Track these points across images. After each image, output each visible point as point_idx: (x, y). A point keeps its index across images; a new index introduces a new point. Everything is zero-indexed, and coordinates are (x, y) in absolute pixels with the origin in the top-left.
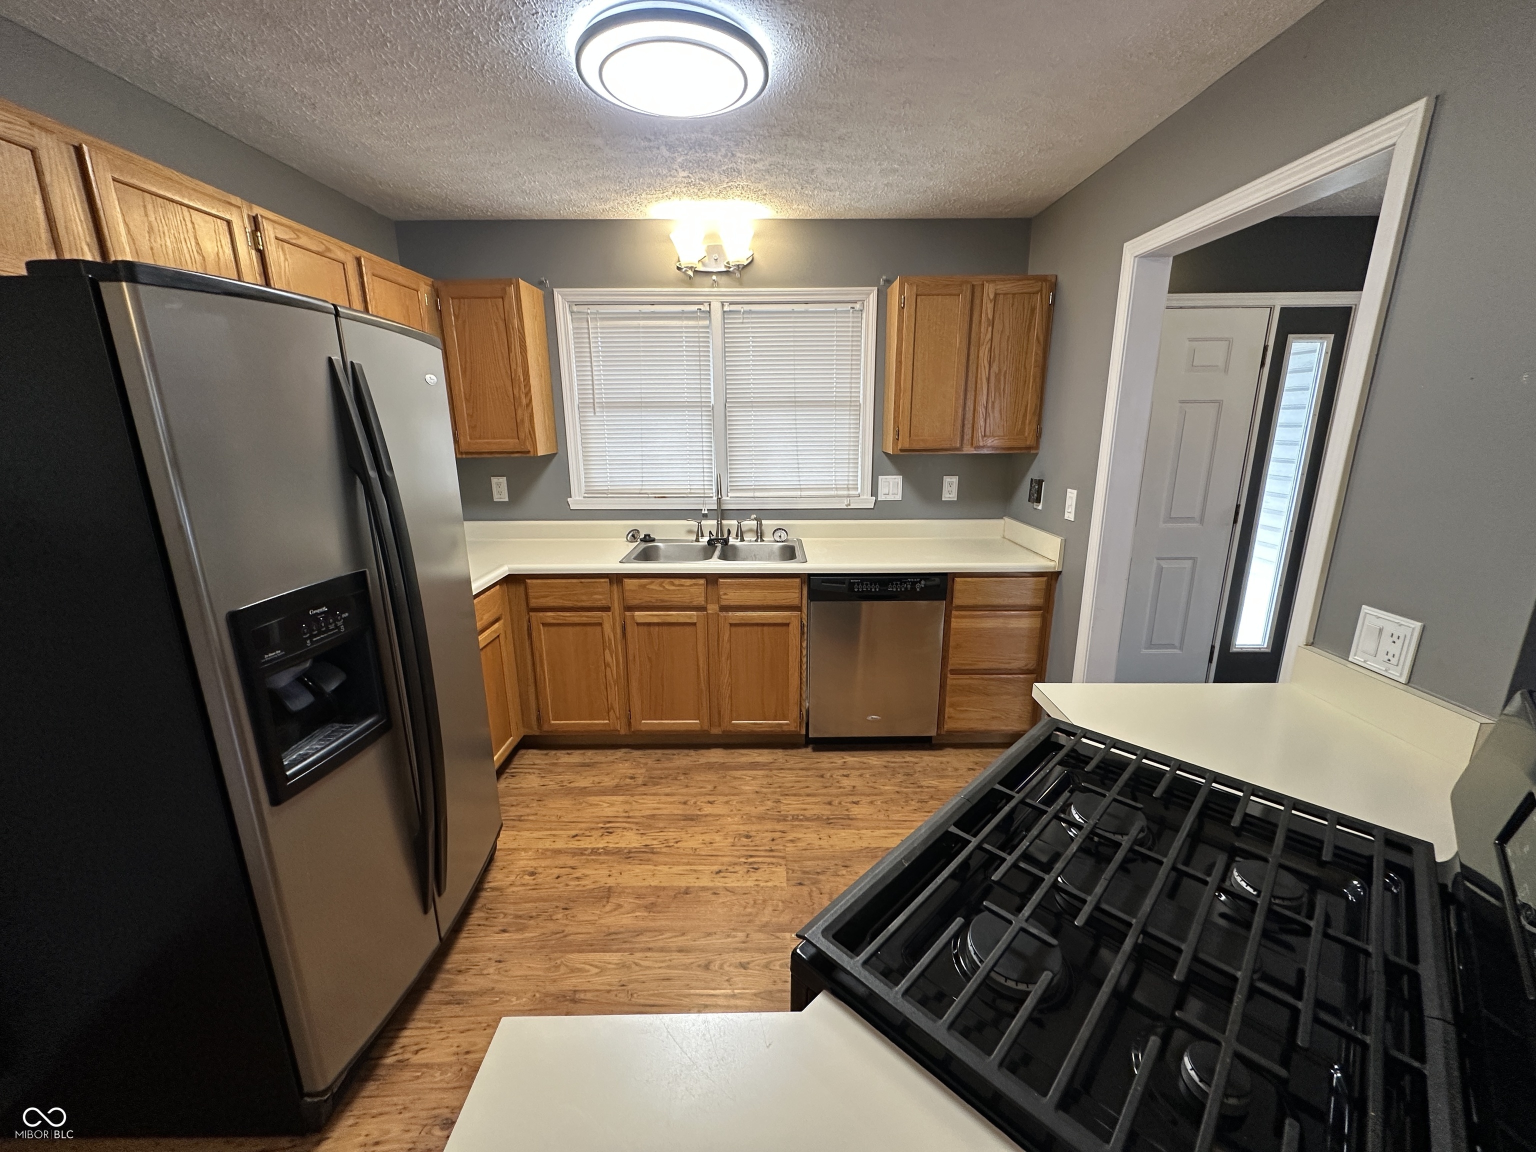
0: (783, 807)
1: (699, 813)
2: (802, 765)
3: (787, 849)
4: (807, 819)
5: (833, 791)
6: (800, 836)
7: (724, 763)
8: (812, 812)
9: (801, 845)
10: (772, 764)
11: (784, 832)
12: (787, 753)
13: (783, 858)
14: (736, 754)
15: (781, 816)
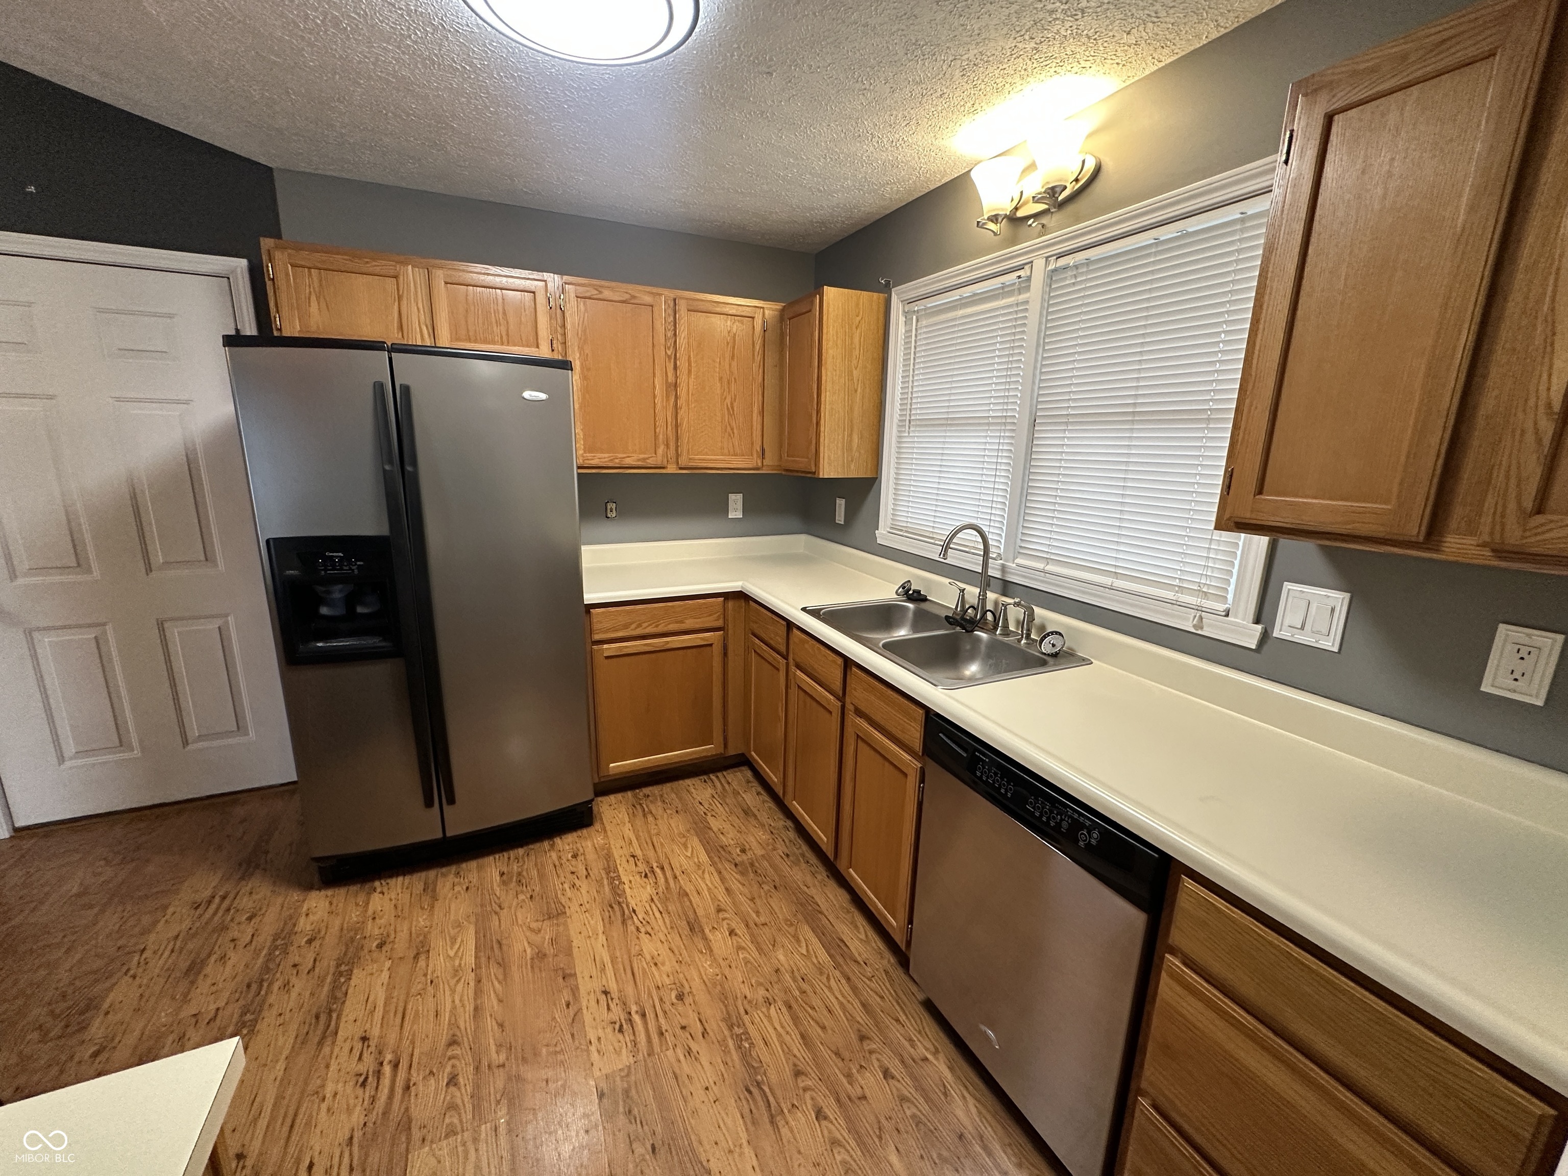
0: (757, 1015)
1: (707, 931)
2: (874, 1000)
3: (670, 1053)
4: (745, 1056)
5: (835, 1068)
6: (704, 1060)
7: (821, 912)
8: (766, 1058)
9: (686, 1067)
10: (851, 964)
11: (705, 1034)
12: (891, 970)
13: (651, 1054)
14: (848, 917)
15: (739, 1016)
